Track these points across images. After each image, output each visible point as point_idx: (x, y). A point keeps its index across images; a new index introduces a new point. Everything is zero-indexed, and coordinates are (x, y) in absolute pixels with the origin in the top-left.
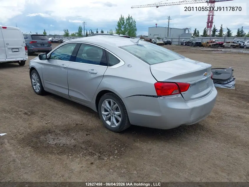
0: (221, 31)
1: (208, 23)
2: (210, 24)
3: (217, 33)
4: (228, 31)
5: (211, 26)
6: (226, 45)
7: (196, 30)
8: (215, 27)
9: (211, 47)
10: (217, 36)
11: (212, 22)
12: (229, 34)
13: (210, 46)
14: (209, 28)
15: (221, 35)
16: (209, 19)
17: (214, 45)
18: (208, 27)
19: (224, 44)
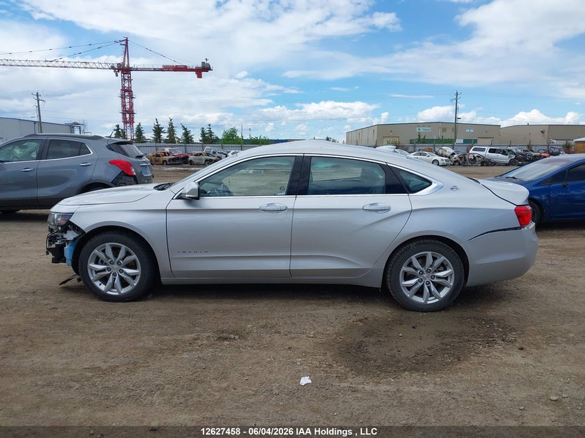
0: (171, 130)
1: (124, 114)
2: (128, 116)
3: (164, 136)
4: (184, 131)
5: (132, 121)
6: (195, 159)
7: (118, 129)
8: (157, 122)
9: (167, 164)
10: (166, 141)
11: (131, 112)
12: (188, 138)
13: (165, 163)
14: (128, 125)
15: (171, 140)
16: (124, 106)
17: (173, 159)
18: (125, 122)
19: (191, 158)
